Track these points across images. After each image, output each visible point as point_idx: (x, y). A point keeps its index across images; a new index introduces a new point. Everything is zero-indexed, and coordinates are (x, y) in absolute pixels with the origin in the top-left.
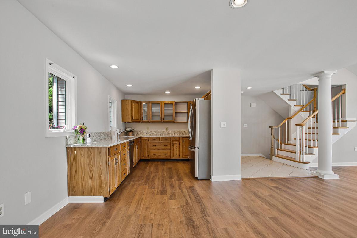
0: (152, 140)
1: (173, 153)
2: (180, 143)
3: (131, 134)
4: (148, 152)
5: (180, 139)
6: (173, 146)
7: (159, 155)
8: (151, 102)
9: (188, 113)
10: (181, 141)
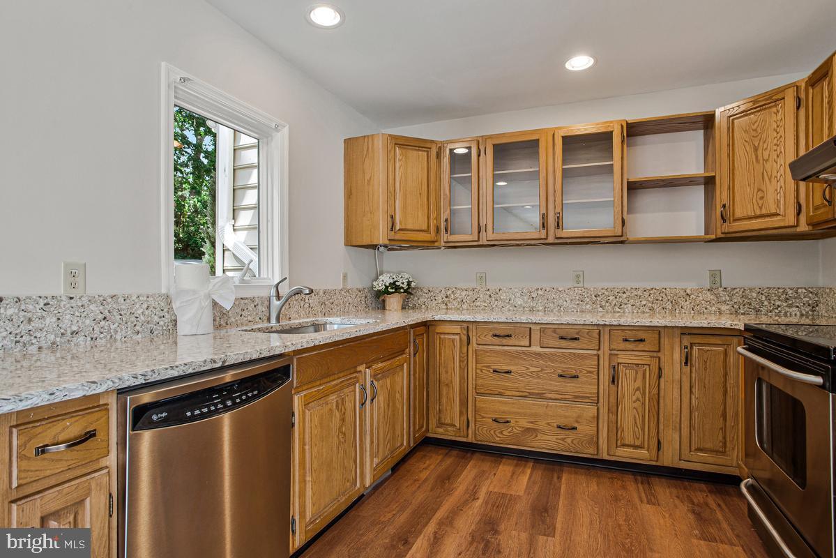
0: (490, 339)
1: (615, 429)
2: (666, 371)
3: (394, 301)
4: (464, 403)
5: (665, 342)
6: (614, 380)
7: (528, 430)
8: (491, 137)
9: (709, 182)
10: (673, 356)
